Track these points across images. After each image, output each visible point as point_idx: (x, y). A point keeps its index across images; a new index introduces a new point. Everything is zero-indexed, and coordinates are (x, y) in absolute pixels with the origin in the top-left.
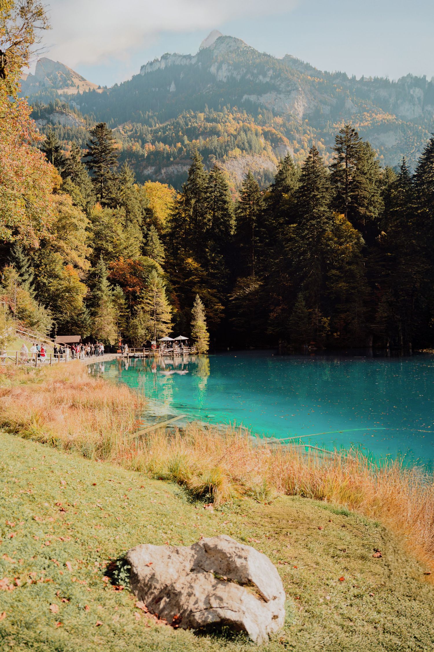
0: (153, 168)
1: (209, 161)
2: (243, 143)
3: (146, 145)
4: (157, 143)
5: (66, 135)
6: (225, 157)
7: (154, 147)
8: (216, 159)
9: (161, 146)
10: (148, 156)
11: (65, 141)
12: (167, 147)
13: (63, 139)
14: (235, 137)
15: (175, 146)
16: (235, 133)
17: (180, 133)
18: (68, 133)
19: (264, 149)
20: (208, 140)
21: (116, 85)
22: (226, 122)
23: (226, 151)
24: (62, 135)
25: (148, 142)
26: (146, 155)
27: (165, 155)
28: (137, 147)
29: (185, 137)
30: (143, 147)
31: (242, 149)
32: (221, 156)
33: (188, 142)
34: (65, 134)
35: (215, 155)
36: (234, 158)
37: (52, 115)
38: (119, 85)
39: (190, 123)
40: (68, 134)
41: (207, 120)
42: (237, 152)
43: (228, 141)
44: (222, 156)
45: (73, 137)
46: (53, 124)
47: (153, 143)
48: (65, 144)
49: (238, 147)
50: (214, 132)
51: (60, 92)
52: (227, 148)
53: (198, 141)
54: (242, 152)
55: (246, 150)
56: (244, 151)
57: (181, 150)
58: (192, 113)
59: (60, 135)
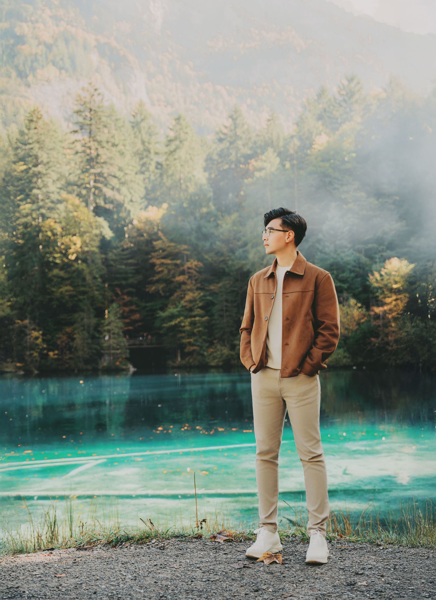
2: (62, 59)
6: (30, 78)
14: (49, 47)
16: (50, 41)
19: (97, 71)
22: (37, 21)
23: (33, 69)
31: (61, 69)
32: (24, 75)
36: (47, 81)
42: (51, 72)
43: (36, 54)
44: (27, 76)
49: (54, 64)
52: (35, 64)
54: (60, 73)
55: (67, 71)
56: (63, 71)
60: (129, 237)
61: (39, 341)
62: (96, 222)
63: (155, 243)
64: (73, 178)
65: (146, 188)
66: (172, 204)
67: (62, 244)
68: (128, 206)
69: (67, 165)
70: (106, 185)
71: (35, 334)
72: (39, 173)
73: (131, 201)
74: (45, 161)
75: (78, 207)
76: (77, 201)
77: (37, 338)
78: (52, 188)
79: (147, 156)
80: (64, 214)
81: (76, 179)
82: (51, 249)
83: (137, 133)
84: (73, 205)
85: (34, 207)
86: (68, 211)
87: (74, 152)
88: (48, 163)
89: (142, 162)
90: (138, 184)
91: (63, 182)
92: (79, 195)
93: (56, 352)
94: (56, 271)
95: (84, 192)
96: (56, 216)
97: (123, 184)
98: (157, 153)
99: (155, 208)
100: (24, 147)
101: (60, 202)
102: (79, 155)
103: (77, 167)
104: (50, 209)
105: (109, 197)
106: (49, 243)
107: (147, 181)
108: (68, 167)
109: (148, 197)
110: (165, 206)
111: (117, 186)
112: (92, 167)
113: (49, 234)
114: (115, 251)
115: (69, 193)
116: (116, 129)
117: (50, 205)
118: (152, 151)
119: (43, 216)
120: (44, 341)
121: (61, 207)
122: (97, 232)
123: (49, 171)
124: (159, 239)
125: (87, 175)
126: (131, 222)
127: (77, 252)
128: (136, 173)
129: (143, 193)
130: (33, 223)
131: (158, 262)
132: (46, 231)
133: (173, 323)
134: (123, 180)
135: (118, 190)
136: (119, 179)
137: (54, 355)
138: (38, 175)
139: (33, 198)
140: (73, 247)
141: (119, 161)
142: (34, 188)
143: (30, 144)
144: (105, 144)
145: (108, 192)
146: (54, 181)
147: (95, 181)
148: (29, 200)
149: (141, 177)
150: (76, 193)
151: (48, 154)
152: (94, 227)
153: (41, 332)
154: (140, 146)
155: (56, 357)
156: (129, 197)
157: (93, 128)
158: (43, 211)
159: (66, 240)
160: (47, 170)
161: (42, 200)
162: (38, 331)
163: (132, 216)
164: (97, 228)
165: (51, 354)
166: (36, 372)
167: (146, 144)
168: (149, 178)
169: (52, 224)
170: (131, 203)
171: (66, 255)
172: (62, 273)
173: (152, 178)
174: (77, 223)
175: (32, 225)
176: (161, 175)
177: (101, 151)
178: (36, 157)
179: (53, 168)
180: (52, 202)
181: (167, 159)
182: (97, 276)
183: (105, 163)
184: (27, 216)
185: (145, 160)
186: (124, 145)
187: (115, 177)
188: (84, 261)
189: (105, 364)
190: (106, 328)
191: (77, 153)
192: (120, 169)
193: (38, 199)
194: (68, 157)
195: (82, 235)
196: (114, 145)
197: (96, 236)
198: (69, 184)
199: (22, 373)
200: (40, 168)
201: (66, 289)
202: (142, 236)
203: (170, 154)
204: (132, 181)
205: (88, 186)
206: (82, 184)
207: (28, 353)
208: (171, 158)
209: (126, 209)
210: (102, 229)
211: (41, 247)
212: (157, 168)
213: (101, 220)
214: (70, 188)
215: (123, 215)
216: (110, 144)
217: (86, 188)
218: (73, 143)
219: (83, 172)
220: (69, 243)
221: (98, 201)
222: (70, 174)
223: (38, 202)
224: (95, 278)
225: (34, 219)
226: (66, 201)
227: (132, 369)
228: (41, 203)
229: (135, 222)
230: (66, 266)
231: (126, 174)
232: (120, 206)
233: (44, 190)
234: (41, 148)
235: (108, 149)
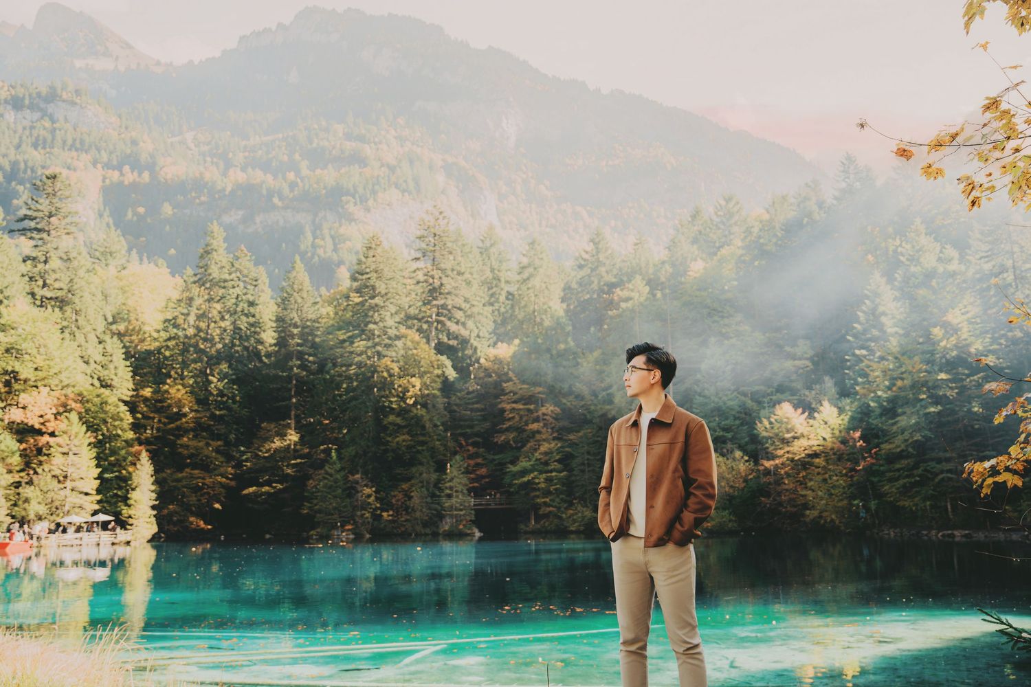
0: (241, 213)
1: (343, 207)
2: (405, 181)
3: (231, 172)
4: (250, 169)
5: (78, 142)
6: (370, 203)
7: (245, 176)
8: (355, 204)
9: (258, 176)
10: (233, 191)
11: (74, 154)
12: (269, 178)
13: (70, 150)
14: (392, 169)
15: (284, 178)
16: (394, 163)
17: (297, 157)
18: (81, 139)
19: (443, 192)
20: (343, 171)
21: (191, 62)
22: (380, 143)
23: (374, 192)
24: (70, 142)
25: (236, 166)
26: (229, 189)
27: (264, 192)
28: (212, 174)
29: (304, 165)
30: (225, 174)
31: (404, 191)
32: (364, 200)
33: (308, 172)
34: (74, 140)
35: (354, 198)
36: (388, 205)
37: (52, 104)
38: (196, 63)
39: (316, 141)
40: (82, 142)
41: (348, 136)
42: (394, 195)
43: (378, 176)
44: (367, 201)
45: (90, 146)
46: (53, 122)
47: (243, 170)
48: (73, 158)
49: (396, 187)
50: (358, 160)
51: (79, 63)
52: (377, 187)
53: (326, 171)
54: (403, 196)
55: (410, 193)
56: (406, 194)
57: (292, 186)
58: (324, 123)
59: (64, 142)
60: (475, 378)
61: (372, 499)
62: (438, 360)
63: (505, 385)
64: (413, 311)
65: (495, 321)
66: (525, 339)
67: (400, 386)
68: (474, 342)
69: (406, 296)
70: (449, 319)
71: (367, 491)
72: (376, 305)
73: (478, 336)
74: (383, 292)
75: (418, 343)
76: (417, 337)
77: (369, 496)
78: (390, 322)
79: (496, 286)
80: (402, 352)
81: (417, 312)
82: (387, 392)
83: (486, 260)
84: (412, 342)
85: (370, 344)
86: (406, 349)
87: (415, 282)
88: (386, 294)
89: (491, 292)
90: (487, 317)
91: (402, 316)
92: (420, 330)
93: (391, 513)
94: (392, 418)
95: (425, 326)
96: (394, 354)
97: (469, 317)
98: (507, 282)
99: (505, 344)
100: (360, 277)
101: (398, 338)
102: (421, 284)
103: (418, 298)
104: (387, 346)
105: (454, 332)
106: (386, 385)
107: (496, 313)
108: (408, 299)
109: (498, 331)
110: (517, 341)
111: (463, 320)
112: (435, 299)
113: (385, 374)
114: (459, 394)
115: (409, 328)
116: (462, 256)
117: (387, 341)
118: (503, 280)
119: (379, 354)
120: (377, 498)
121: (399, 343)
122: (439, 372)
123: (387, 303)
124: (510, 380)
125: (429, 307)
126: (478, 361)
127: (416, 396)
128: (484, 305)
129: (491, 326)
130: (368, 362)
131: (508, 407)
132: (382, 372)
133: (525, 479)
134: (469, 313)
135: (464, 324)
136: (465, 312)
137: (389, 516)
138: (375, 308)
139: (370, 334)
140: (411, 389)
141: (465, 292)
142: (370, 322)
143: (367, 273)
144: (449, 272)
145: (453, 327)
146: (392, 315)
147: (437, 315)
148: (364, 337)
149: (490, 309)
150: (416, 327)
151: (386, 284)
152: (436, 367)
153: (374, 489)
154: (489, 274)
155: (390, 518)
156: (476, 331)
157: (437, 254)
158: (379, 348)
159: (404, 381)
160: (384, 302)
161: (379, 336)
162: (371, 488)
163: (479, 354)
164: (438, 368)
165: (385, 514)
166: (368, 536)
167: (496, 272)
168: (498, 310)
169: (389, 363)
170: (478, 339)
171: (403, 399)
172: (399, 420)
173: (503, 310)
174: (417, 363)
175: (366, 364)
176: (513, 307)
177: (445, 280)
178: (374, 288)
179: (392, 300)
180: (390, 338)
181: (519, 289)
182: (439, 424)
183: (449, 293)
184: (360, 355)
185: (494, 290)
186: (471, 274)
187: (460, 309)
188: (424, 405)
189: (447, 528)
190: (448, 485)
191: (418, 282)
192: (466, 301)
193: (374, 335)
194: (408, 287)
195: (421, 377)
196: (459, 273)
197: (438, 376)
198: (408, 317)
199: (352, 536)
200: (377, 300)
201: (403, 438)
202: (491, 376)
203: (522, 283)
204: (479, 314)
205: (430, 319)
206: (423, 318)
207: (359, 513)
208: (524, 288)
209: (471, 346)
210: (444, 369)
211: (375, 389)
212: (507, 298)
213: (443, 358)
214: (409, 323)
215: (469, 352)
216: (455, 272)
217: (427, 322)
218: (415, 271)
219: (425, 304)
220: (407, 385)
221: (441, 336)
222: (410, 307)
223: (374, 339)
224: (436, 426)
225: (369, 358)
226: (405, 336)
227: (478, 534)
228: (377, 340)
229: (482, 361)
230: (403, 412)
231: (473, 306)
232: (465, 342)
233: (381, 324)
234: (379, 278)
235: (452, 278)
